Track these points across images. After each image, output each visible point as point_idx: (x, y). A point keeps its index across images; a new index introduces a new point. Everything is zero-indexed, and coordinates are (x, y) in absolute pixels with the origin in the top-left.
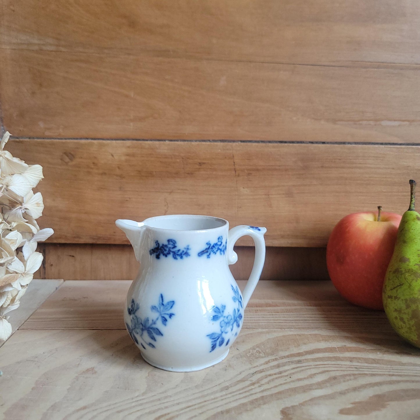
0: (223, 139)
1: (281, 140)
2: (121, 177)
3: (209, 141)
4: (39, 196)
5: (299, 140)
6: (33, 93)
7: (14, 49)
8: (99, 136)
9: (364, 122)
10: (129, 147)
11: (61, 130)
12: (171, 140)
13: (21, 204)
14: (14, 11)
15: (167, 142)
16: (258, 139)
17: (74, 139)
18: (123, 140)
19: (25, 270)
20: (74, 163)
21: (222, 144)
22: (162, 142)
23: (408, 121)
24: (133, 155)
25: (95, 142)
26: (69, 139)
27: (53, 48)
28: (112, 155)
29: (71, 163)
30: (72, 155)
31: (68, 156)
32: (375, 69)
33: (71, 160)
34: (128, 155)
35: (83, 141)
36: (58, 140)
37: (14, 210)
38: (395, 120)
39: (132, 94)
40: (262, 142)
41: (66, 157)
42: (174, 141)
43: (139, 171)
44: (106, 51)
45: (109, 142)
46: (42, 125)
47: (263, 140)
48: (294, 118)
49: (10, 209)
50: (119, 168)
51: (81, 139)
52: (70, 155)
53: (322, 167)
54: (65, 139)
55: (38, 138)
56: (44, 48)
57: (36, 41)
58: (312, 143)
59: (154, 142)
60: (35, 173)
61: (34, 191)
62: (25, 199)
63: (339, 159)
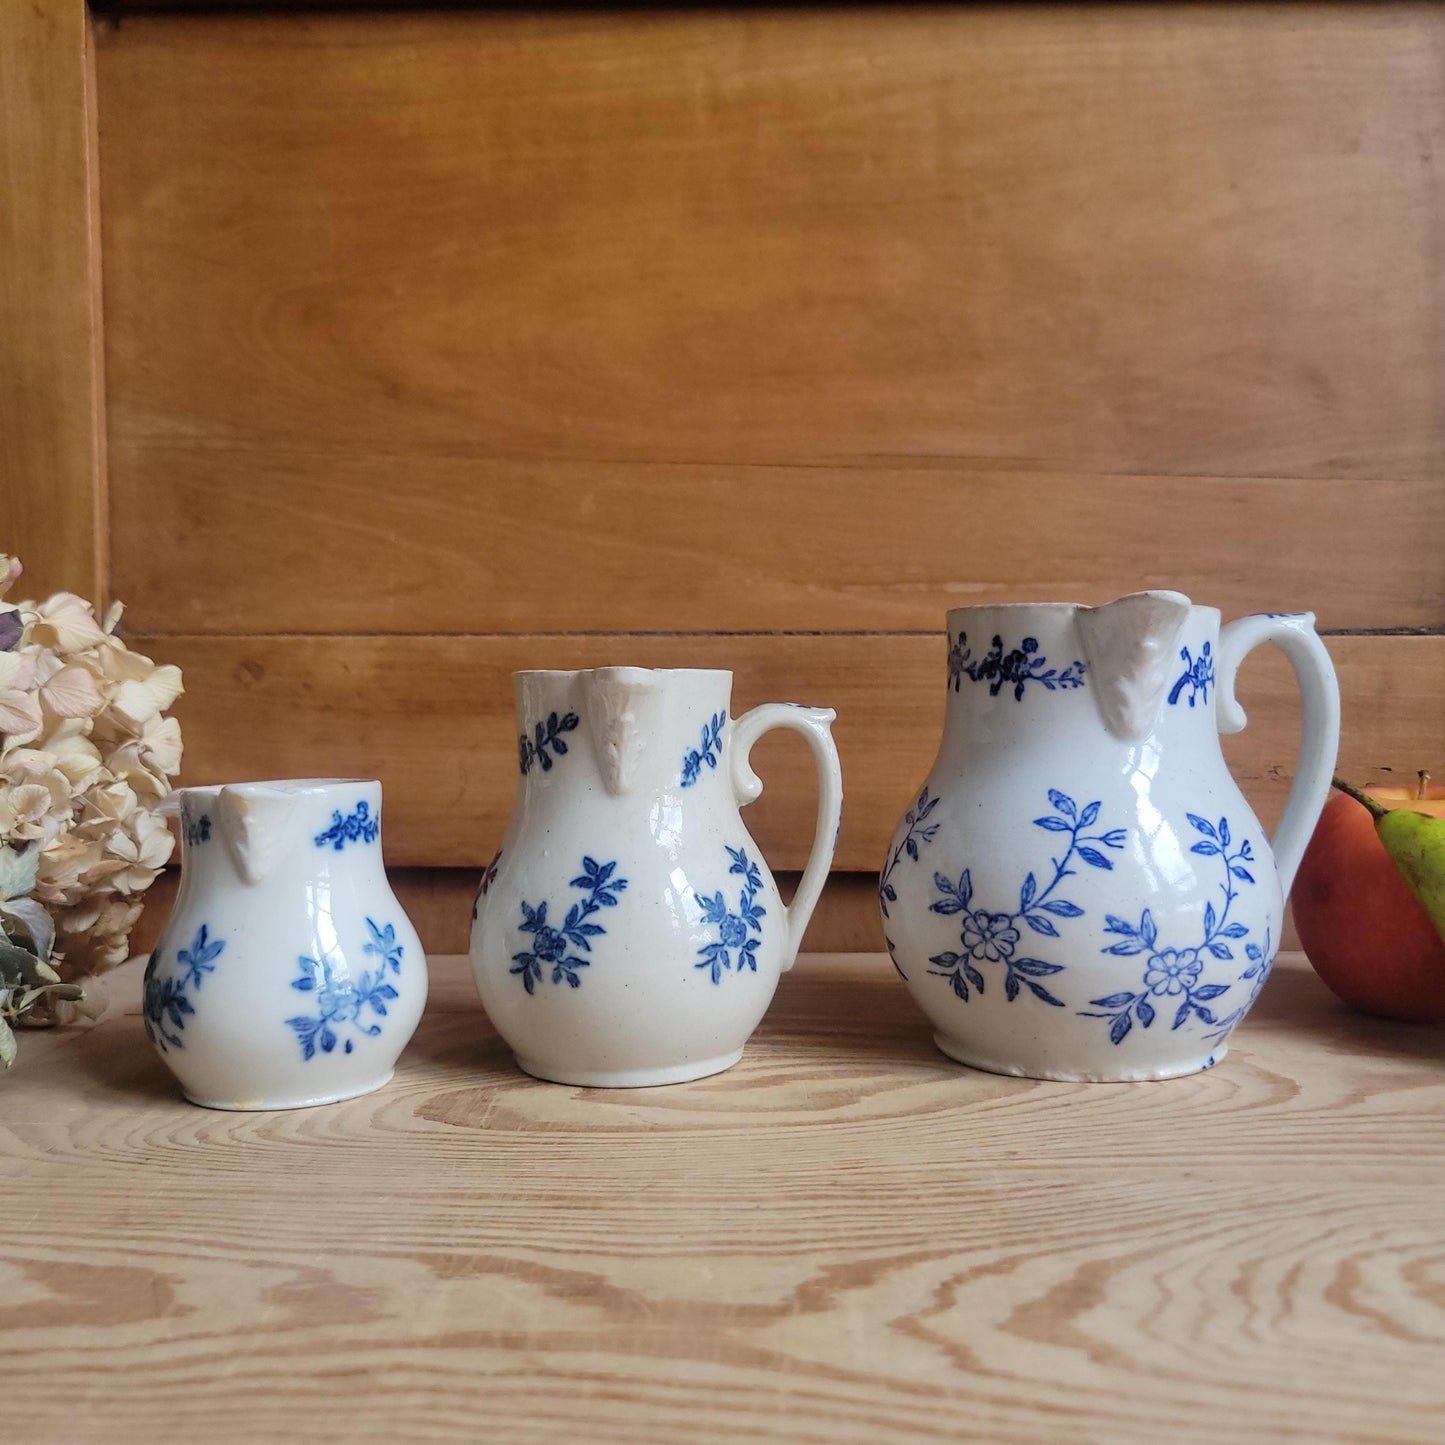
0: (590, 628)
1: (720, 629)
2: (365, 714)
3: (561, 633)
4: (173, 723)
5: (760, 628)
6: (182, 538)
7: (147, 449)
8: (320, 627)
9: (905, 587)
10: (382, 649)
11: (238, 617)
12: (476, 634)
13: (141, 737)
14: (147, 371)
15: (468, 637)
16: (670, 629)
17: (267, 634)
18: (371, 634)
19: (138, 856)
20: (262, 685)
21: (583, 638)
22: (452, 637)
23: (1004, 581)
24: (391, 666)
25: (309, 639)
26: (253, 634)
28: (346, 667)
29: (255, 687)
30: (257, 666)
31: (249, 671)
32: (922, 471)
34: (381, 666)
35: (284, 639)
36: (231, 638)
37: (122, 749)
38: (975, 581)
39: (392, 537)
40: (679, 633)
41: (246, 672)
42: (484, 634)
43: (404, 701)
44: (337, 446)
45: (340, 638)
46: (197, 605)
47: (679, 629)
48: (748, 581)
49: (116, 748)
50: (359, 694)
51: (280, 633)
52: (254, 667)
54: (247, 635)
55: (188, 634)
56: (208, 443)
57: (191, 431)
58: (790, 633)
59: (438, 638)
60: (168, 682)
61: (164, 714)
62: (146, 728)
63: (847, 668)
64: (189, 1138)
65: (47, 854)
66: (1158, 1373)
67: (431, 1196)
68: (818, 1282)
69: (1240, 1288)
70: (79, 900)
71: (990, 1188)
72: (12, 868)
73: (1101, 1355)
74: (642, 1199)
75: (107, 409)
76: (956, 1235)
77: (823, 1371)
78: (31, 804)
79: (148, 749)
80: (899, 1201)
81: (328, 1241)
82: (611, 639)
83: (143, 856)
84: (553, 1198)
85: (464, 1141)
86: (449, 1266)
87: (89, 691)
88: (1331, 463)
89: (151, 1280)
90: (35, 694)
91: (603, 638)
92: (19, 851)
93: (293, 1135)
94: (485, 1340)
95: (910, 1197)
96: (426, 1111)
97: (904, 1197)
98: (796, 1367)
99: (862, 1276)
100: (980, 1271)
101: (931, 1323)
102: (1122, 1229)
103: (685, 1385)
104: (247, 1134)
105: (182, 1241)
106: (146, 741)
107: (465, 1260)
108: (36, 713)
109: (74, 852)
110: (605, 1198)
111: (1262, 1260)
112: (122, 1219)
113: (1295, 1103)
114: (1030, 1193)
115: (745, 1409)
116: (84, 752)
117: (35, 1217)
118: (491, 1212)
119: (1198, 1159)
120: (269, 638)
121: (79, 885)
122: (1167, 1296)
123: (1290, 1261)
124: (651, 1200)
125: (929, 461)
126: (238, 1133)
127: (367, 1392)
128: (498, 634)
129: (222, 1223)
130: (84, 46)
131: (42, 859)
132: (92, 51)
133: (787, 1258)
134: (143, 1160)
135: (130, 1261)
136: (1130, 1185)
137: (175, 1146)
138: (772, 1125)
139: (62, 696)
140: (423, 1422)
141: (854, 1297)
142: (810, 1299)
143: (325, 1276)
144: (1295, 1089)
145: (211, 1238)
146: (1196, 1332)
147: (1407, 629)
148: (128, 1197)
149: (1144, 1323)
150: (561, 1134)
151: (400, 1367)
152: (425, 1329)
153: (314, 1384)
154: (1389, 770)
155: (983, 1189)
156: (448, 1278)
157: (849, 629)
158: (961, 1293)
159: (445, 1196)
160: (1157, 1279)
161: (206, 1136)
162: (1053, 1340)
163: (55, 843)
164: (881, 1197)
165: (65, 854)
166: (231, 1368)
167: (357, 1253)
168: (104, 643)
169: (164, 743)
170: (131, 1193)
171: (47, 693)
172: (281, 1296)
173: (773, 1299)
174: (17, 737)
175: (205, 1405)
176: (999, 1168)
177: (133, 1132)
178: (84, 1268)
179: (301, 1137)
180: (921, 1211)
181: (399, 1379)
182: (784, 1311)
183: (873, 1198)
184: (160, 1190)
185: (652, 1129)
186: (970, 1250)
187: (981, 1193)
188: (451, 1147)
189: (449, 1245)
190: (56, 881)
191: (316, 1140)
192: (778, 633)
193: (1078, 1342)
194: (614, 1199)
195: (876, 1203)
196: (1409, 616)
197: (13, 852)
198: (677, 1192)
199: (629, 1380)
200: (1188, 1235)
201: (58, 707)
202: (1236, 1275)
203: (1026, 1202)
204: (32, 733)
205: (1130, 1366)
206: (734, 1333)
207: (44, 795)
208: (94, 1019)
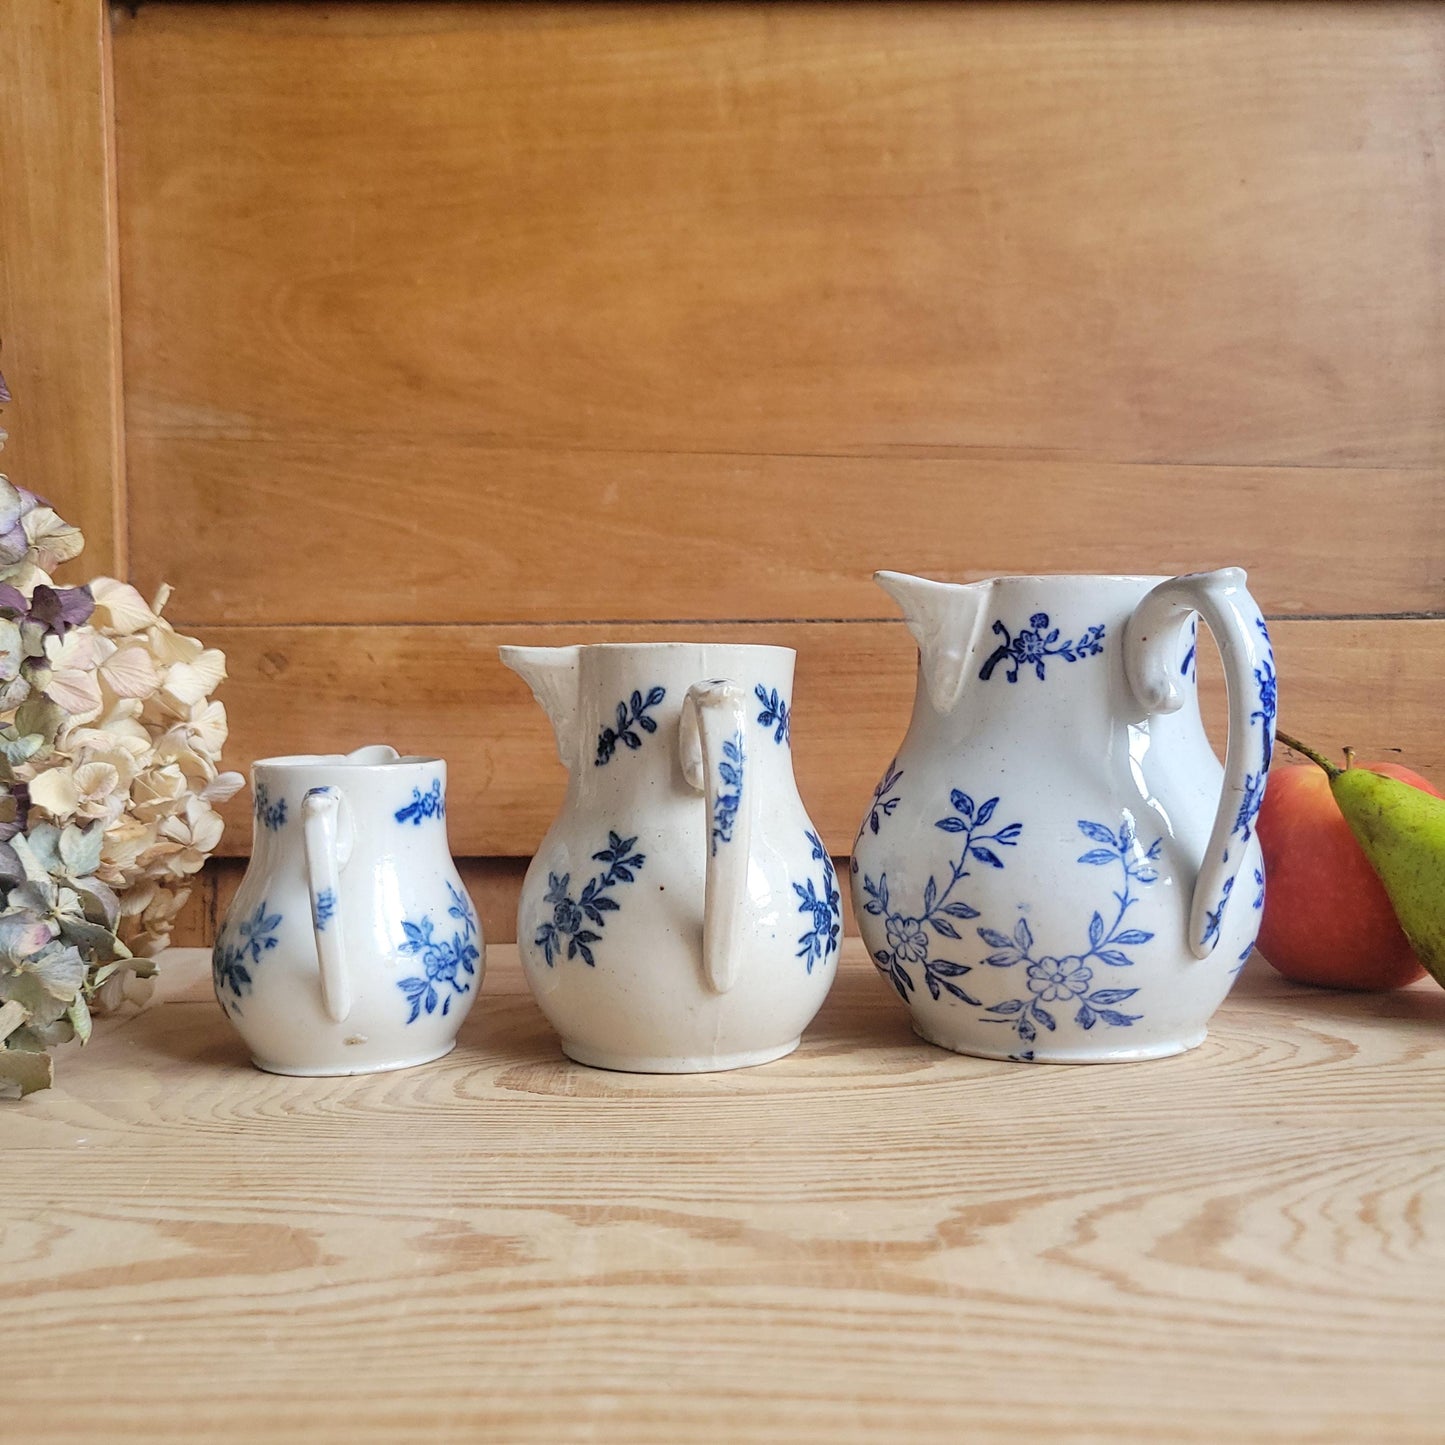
0: (616, 618)
1: (744, 617)
2: (389, 703)
3: (585, 622)
4: (218, 707)
5: (785, 617)
6: (201, 529)
7: (165, 439)
8: (343, 618)
10: (406, 639)
11: (259, 608)
12: (500, 624)
13: (186, 721)
14: (165, 360)
15: (492, 626)
16: (693, 618)
17: (288, 625)
18: (395, 624)
19: (191, 839)
20: (285, 676)
21: (609, 627)
22: (478, 627)
24: (416, 656)
25: (334, 629)
26: (276, 625)
27: (248, 434)
28: (371, 658)
29: (278, 677)
30: (282, 657)
31: (273, 661)
32: (941, 461)
33: (280, 668)
34: (404, 655)
35: (308, 629)
36: (253, 628)
37: (170, 732)
39: (415, 528)
40: (701, 622)
41: (269, 662)
42: (509, 624)
43: (430, 691)
44: (359, 437)
45: (363, 628)
46: (217, 596)
47: (704, 618)
48: (771, 570)
49: (164, 731)
50: (384, 684)
51: (303, 624)
52: (277, 658)
53: (834, 672)
54: (269, 626)
55: (208, 625)
56: (227, 434)
57: (211, 421)
58: (813, 621)
59: (463, 627)
60: (211, 666)
61: (209, 699)
62: (194, 712)
63: (871, 655)
64: (274, 1109)
65: (110, 834)
66: (1317, 1291)
67: (542, 1155)
68: (955, 1221)
69: (1367, 1216)
70: (133, 883)
71: (1090, 1137)
72: (77, 846)
73: (1256, 1277)
74: (753, 1154)
75: (125, 398)
76: (1075, 1178)
77: (989, 1296)
78: (99, 782)
79: (196, 733)
80: (1008, 1150)
81: (454, 1196)
82: (637, 627)
83: (195, 839)
84: (664, 1155)
85: (555, 1107)
86: (585, 1216)
87: (147, 670)
88: (1340, 452)
89: (290, 1234)
90: (94, 674)
91: (630, 626)
92: (84, 829)
93: (380, 1105)
94: (647, 1278)
95: (1016, 1147)
96: (505, 1082)
97: (1010, 1147)
98: (962, 1294)
99: (997, 1215)
100: (1110, 1208)
101: (1081, 1253)
102: (1234, 1170)
103: (859, 1312)
104: (333, 1104)
105: (306, 1200)
106: (192, 725)
107: (599, 1210)
108: (96, 692)
109: (134, 832)
110: (717, 1154)
111: (1379, 1193)
112: (238, 1182)
113: (1356, 1060)
114: (1131, 1141)
115: (928, 1330)
116: (135, 735)
117: (148, 1182)
118: (608, 1168)
119: (1282, 1109)
120: (290, 628)
121: (135, 867)
122: (1301, 1227)
123: (1406, 1194)
124: (763, 1154)
125: (948, 451)
126: (324, 1105)
127: (548, 1325)
128: (522, 623)
129: (340, 1183)
130: (101, 32)
131: (105, 839)
132: (109, 40)
133: (918, 1201)
134: (237, 1131)
135: (261, 1218)
136: (1225, 1132)
137: (265, 1117)
138: (855, 1088)
139: (120, 675)
140: (613, 1349)
141: (994, 1232)
142: (953, 1235)
143: (464, 1226)
144: (1353, 1049)
145: (333, 1196)
146: (1339, 1254)
147: (1413, 614)
148: (235, 1162)
149: (1287, 1249)
150: (650, 1099)
151: (571, 1304)
152: (584, 1271)
153: (492, 1319)
154: (1399, 750)
155: (1085, 1138)
156: (588, 1225)
157: (871, 617)
158: (1098, 1226)
159: (556, 1155)
160: (1285, 1211)
161: (292, 1108)
162: (1203, 1265)
163: (117, 824)
164: (988, 1147)
165: (127, 835)
166: (403, 1307)
167: (487, 1206)
168: (154, 625)
169: (210, 726)
170: (236, 1159)
171: (105, 672)
172: (429, 1244)
173: (918, 1236)
174: (77, 717)
175: (390, 1341)
176: (1094, 1120)
177: (217, 1106)
178: (216, 1225)
179: (389, 1107)
180: (1032, 1158)
181: (574, 1314)
182: (932, 1246)
183: (980, 1148)
184: (265, 1156)
185: (738, 1094)
186: (1093, 1190)
187: (1083, 1142)
188: (542, 1113)
189: (578, 1197)
190: (114, 863)
191: (404, 1109)
192: (800, 621)
193: (1229, 1267)
194: (724, 1155)
195: (985, 1152)
196: (1415, 601)
197: (79, 831)
198: (786, 1147)
199: (806, 1309)
200: (1299, 1173)
201: (118, 687)
202: (1359, 1207)
203: (1130, 1149)
204: (92, 712)
205: (1288, 1286)
206: (889, 1266)
207: (110, 773)
208: (140, 1006)
